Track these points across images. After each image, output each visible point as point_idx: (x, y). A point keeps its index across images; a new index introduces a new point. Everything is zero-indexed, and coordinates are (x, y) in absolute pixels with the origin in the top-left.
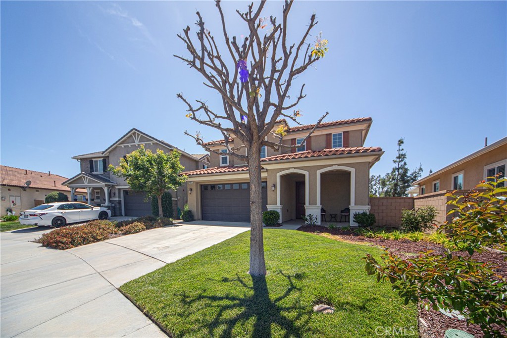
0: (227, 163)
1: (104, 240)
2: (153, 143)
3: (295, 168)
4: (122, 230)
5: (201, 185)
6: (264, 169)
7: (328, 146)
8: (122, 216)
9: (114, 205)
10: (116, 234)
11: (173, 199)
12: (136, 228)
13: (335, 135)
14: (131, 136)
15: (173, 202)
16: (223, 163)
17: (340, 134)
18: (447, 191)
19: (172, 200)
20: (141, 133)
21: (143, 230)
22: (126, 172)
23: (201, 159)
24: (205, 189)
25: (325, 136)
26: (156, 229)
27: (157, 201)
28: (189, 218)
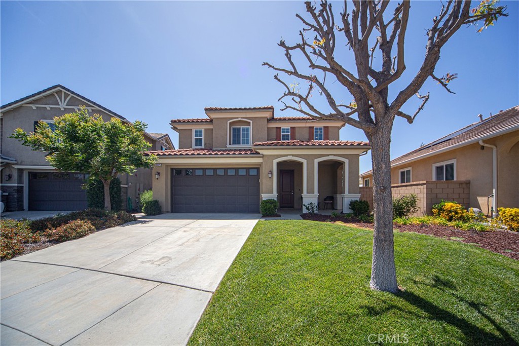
0: (201, 146)
1: (13, 257)
2: (93, 110)
3: (293, 155)
4: (50, 235)
5: (172, 169)
6: (259, 154)
7: (311, 138)
8: (23, 210)
9: (7, 194)
10: (35, 242)
11: (122, 186)
12: (79, 230)
13: (316, 129)
14: (52, 95)
15: (122, 190)
16: (196, 145)
17: (321, 129)
18: (426, 182)
19: (120, 187)
20: (73, 93)
21: (92, 231)
22: (51, 144)
23: (159, 138)
24: (177, 173)
25: (308, 129)
26: (112, 229)
27: (103, 186)
28: (154, 210)
